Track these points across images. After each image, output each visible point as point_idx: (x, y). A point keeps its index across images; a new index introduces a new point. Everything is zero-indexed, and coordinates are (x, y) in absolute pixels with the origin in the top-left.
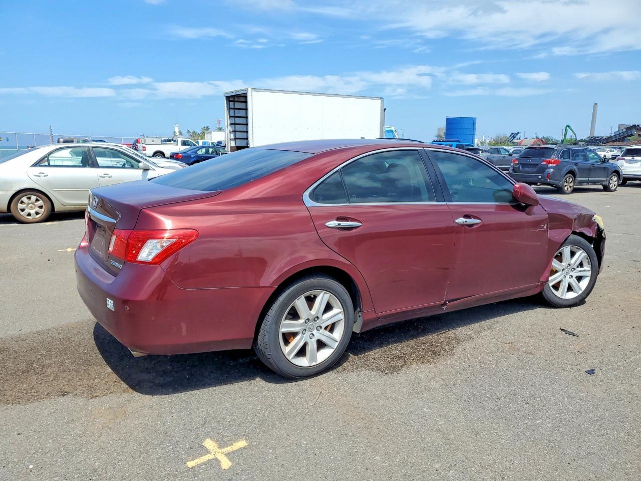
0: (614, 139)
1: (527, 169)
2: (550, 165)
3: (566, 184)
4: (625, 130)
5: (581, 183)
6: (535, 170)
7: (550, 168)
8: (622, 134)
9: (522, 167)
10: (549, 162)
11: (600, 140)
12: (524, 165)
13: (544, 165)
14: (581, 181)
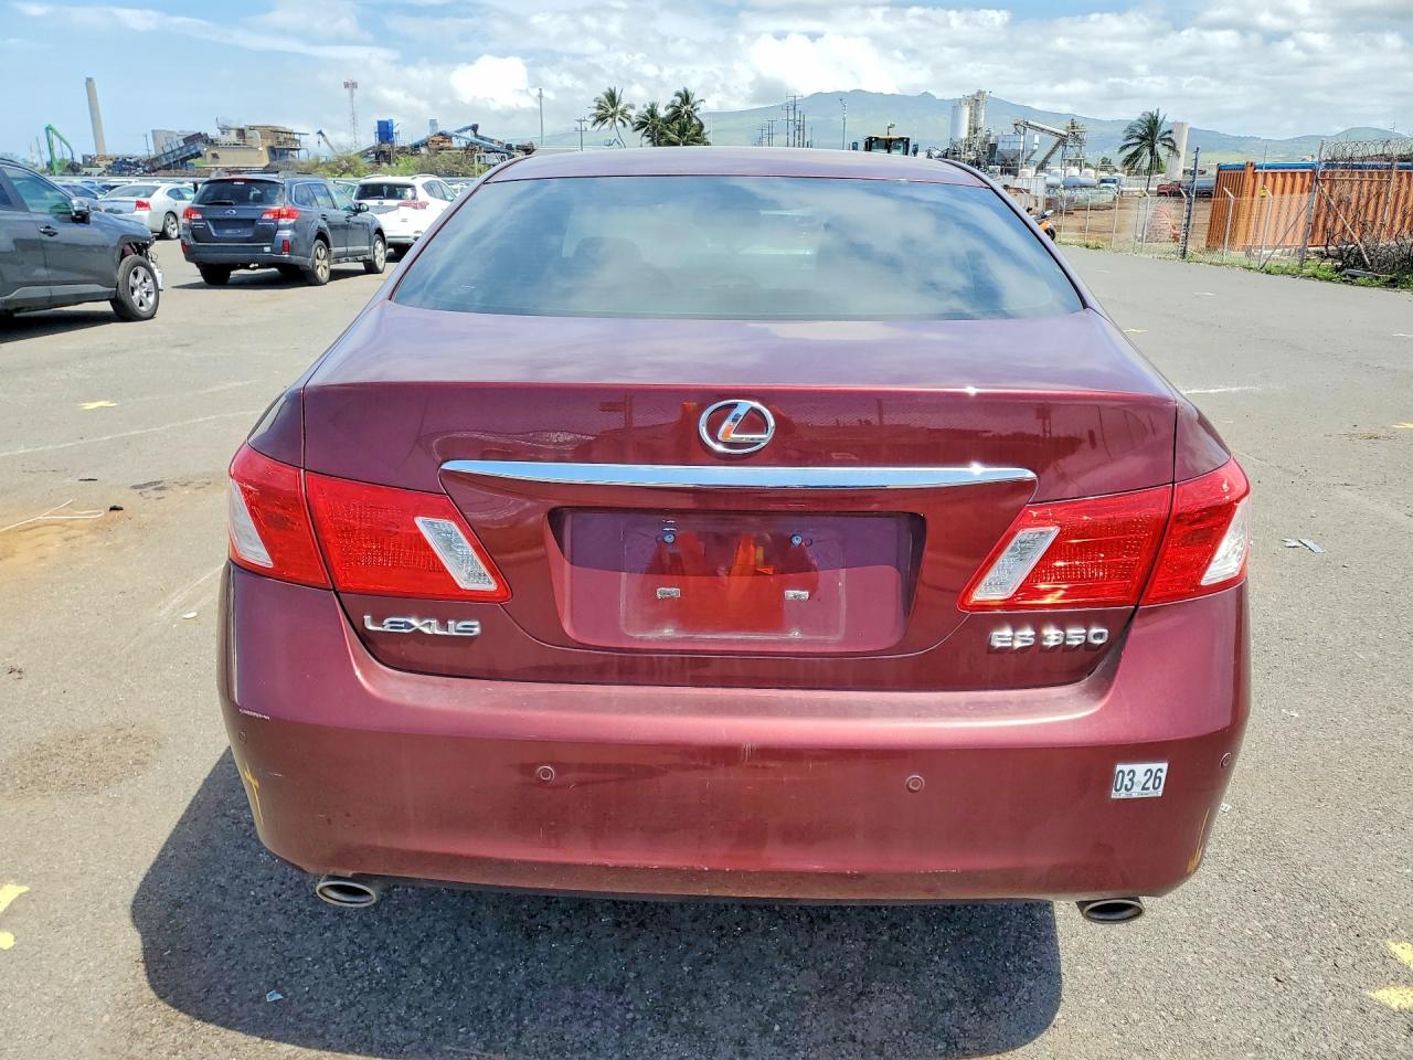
0: (165, 163)
1: (228, 231)
2: (282, 221)
3: (318, 262)
4: (182, 144)
5: (338, 258)
6: (248, 233)
7: (284, 228)
8: (178, 152)
9: (215, 228)
10: (279, 215)
11: (136, 164)
12: (219, 223)
13: (267, 220)
14: (339, 253)
